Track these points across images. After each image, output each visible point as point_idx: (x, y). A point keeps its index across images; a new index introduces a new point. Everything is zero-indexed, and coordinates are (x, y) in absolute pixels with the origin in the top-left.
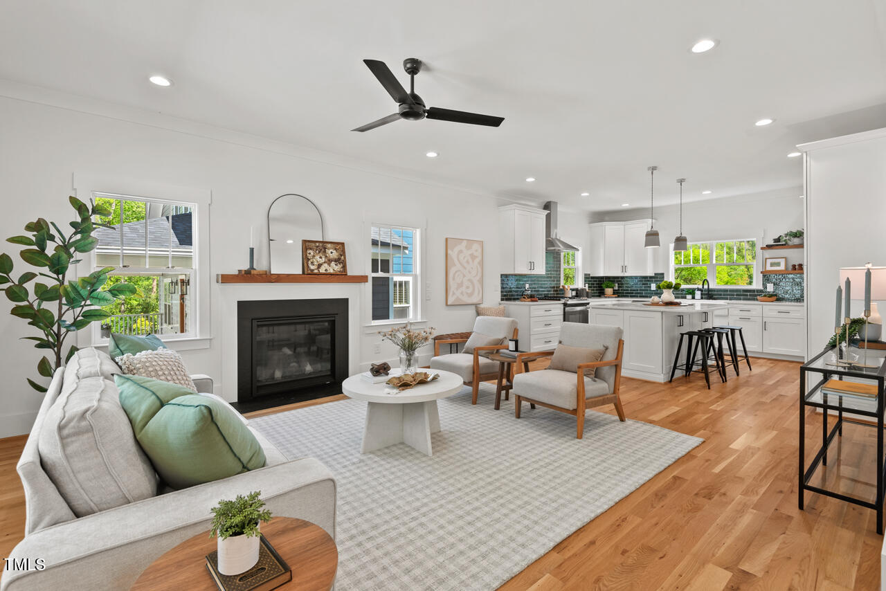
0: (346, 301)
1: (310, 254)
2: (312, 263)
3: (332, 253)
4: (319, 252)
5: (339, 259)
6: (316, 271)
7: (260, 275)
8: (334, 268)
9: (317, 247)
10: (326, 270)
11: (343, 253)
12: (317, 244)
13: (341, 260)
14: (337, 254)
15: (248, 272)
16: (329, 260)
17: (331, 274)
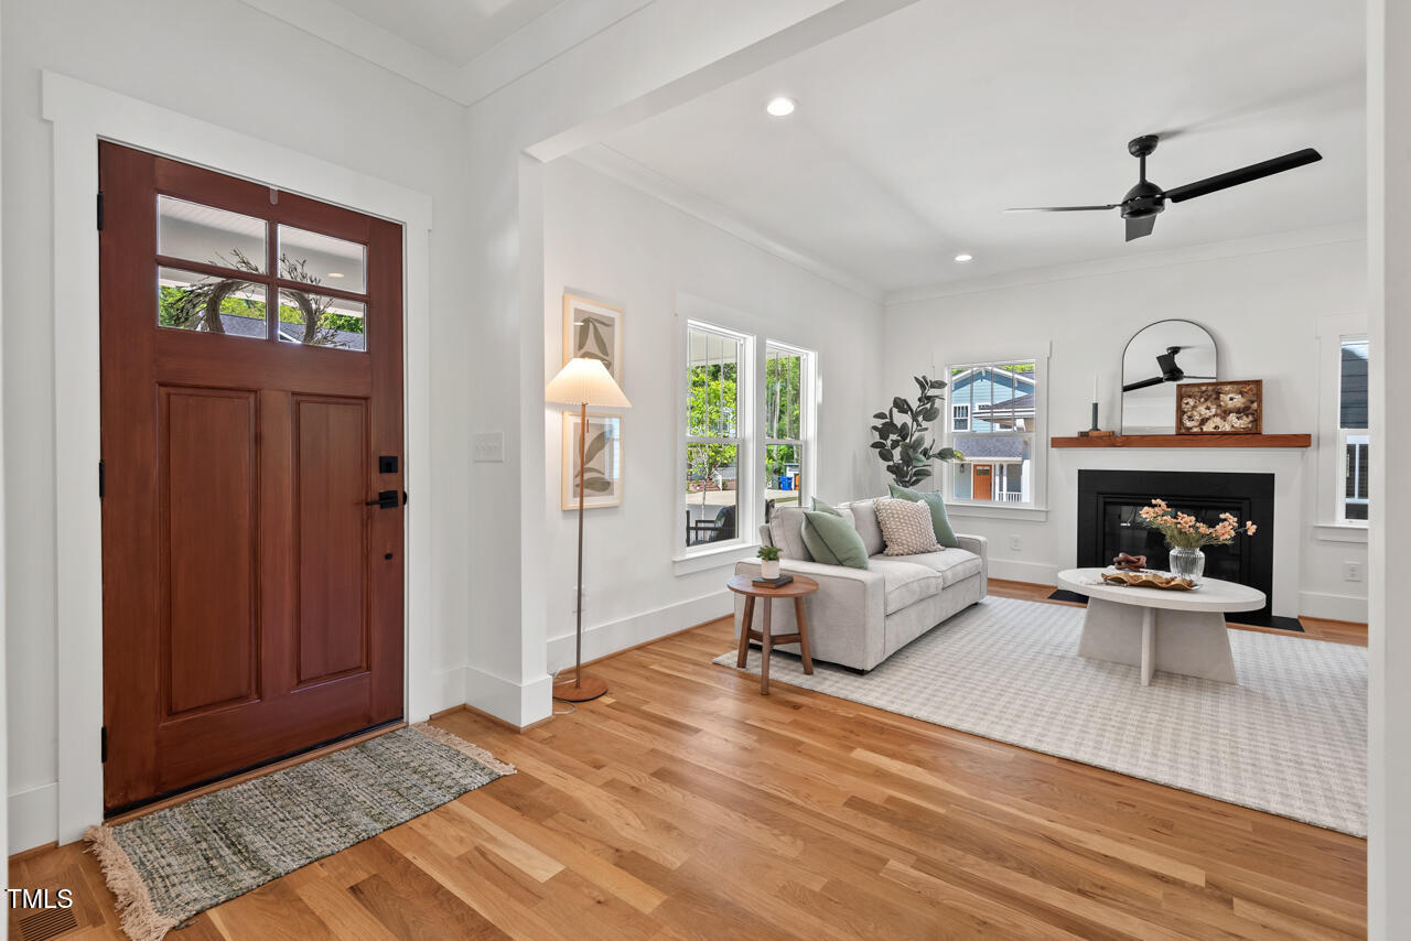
2: (1190, 417)
3: (1231, 399)
5: (1247, 408)
6: (1195, 430)
7: (1101, 437)
8: (1238, 422)
9: (1203, 392)
10: (1216, 427)
11: (1258, 397)
13: (1251, 411)
14: (1243, 400)
15: (1083, 435)
16: (1225, 412)
17: (1224, 433)
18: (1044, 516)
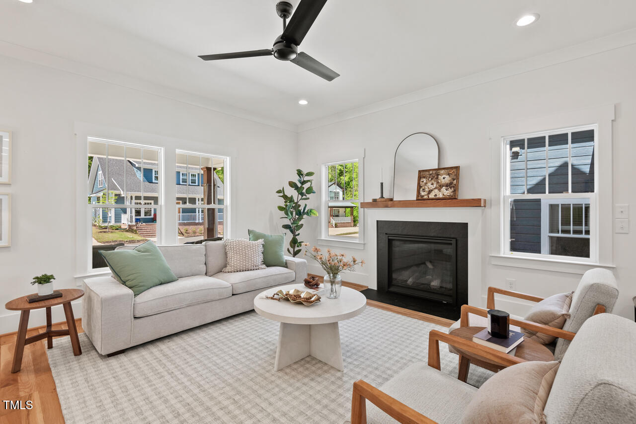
0: (465, 226)
1: (423, 182)
2: (423, 189)
3: (444, 178)
4: (432, 179)
5: (451, 183)
6: (426, 197)
7: (386, 202)
8: (446, 192)
9: (430, 175)
10: (436, 195)
12: (431, 172)
13: (453, 185)
15: (376, 201)
16: (440, 186)
17: (439, 199)
18: (363, 246)
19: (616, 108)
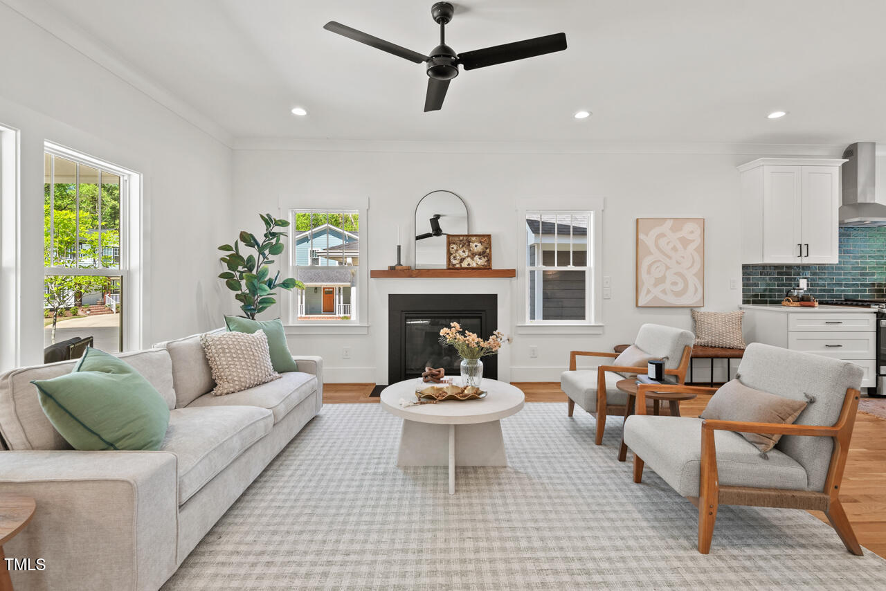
0: (495, 297)
1: (453, 248)
2: (454, 257)
3: (476, 246)
4: (463, 246)
5: (484, 252)
6: (458, 266)
7: (403, 270)
8: (479, 262)
9: (461, 241)
10: (469, 264)
11: (489, 246)
12: (461, 238)
13: (486, 254)
14: (482, 247)
15: (392, 268)
16: (473, 254)
17: (473, 269)
18: (366, 330)
19: (605, 200)
